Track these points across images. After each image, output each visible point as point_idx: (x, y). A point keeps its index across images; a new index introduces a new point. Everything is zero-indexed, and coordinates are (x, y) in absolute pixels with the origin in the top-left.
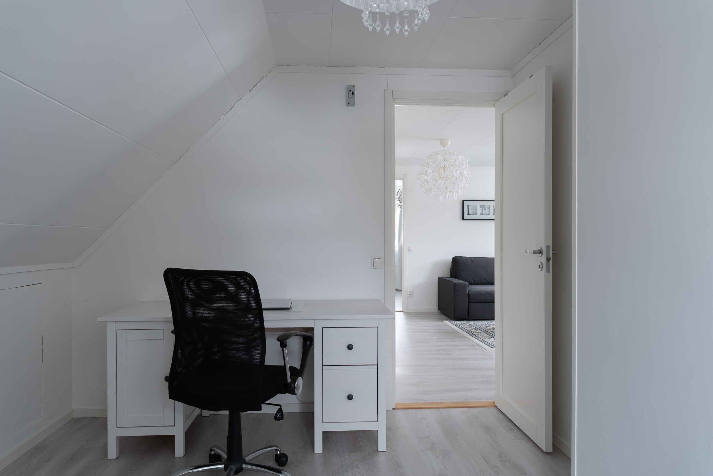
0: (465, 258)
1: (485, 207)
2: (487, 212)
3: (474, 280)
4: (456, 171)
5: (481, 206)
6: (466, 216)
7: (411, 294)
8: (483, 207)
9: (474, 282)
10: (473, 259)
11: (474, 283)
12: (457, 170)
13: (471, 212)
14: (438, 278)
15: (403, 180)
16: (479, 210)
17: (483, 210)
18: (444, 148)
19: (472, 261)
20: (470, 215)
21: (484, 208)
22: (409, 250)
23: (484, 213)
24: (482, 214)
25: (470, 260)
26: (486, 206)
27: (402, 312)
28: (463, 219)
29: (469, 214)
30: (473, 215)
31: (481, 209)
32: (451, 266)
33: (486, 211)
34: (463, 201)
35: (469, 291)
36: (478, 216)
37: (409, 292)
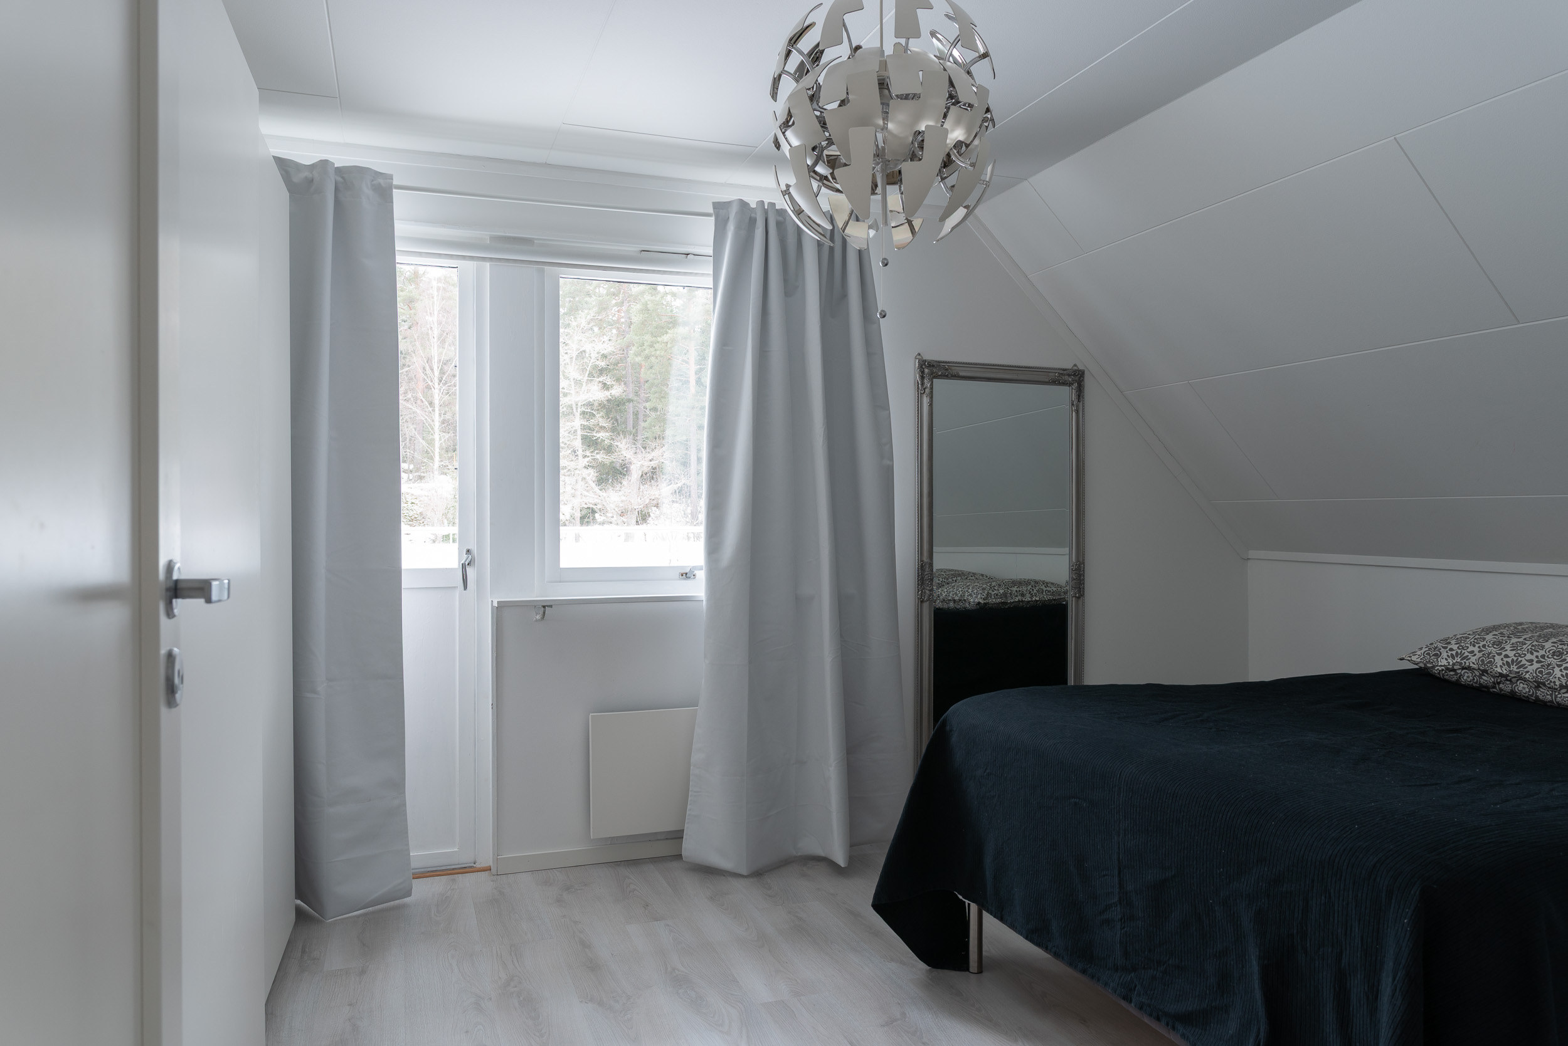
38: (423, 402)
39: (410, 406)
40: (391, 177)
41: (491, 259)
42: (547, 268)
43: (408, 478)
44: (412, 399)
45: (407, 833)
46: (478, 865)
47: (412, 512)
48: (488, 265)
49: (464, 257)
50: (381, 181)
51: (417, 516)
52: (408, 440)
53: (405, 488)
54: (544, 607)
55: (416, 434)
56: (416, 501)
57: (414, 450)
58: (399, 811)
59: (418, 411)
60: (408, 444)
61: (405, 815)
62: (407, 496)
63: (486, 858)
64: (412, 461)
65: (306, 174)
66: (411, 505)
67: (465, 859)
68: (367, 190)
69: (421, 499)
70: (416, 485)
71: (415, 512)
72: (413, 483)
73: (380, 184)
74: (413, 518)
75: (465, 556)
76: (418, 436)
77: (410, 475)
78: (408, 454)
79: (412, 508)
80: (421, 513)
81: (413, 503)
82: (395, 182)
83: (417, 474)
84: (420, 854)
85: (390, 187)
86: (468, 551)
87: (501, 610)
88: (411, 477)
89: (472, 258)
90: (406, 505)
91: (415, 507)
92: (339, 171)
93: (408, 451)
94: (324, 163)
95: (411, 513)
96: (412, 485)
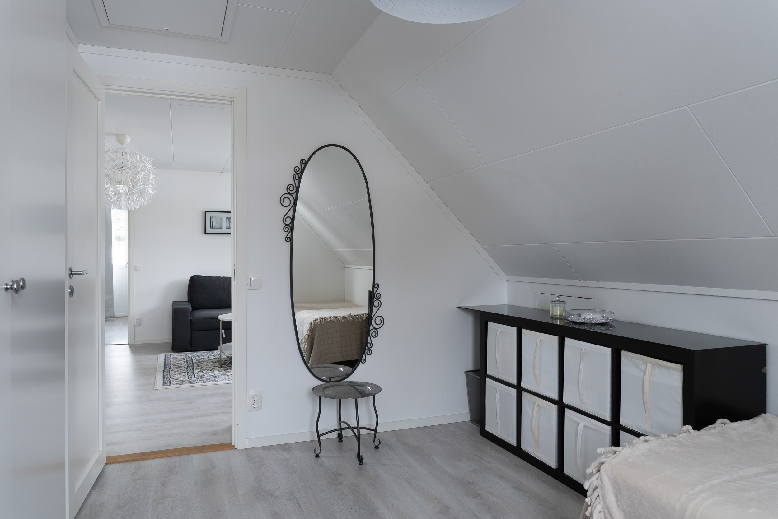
0: (205, 278)
5: (227, 218)
6: (209, 230)
7: (139, 323)
9: (213, 306)
10: (214, 278)
11: (211, 307)
13: (215, 224)
14: (173, 302)
16: (225, 223)
17: (229, 223)
18: (122, 146)
20: (214, 228)
22: (136, 270)
24: (228, 228)
25: (210, 279)
27: (128, 345)
28: (206, 233)
29: (213, 227)
30: (218, 228)
31: (228, 221)
34: (206, 212)
35: (192, 317)
36: (224, 230)
37: (135, 319)
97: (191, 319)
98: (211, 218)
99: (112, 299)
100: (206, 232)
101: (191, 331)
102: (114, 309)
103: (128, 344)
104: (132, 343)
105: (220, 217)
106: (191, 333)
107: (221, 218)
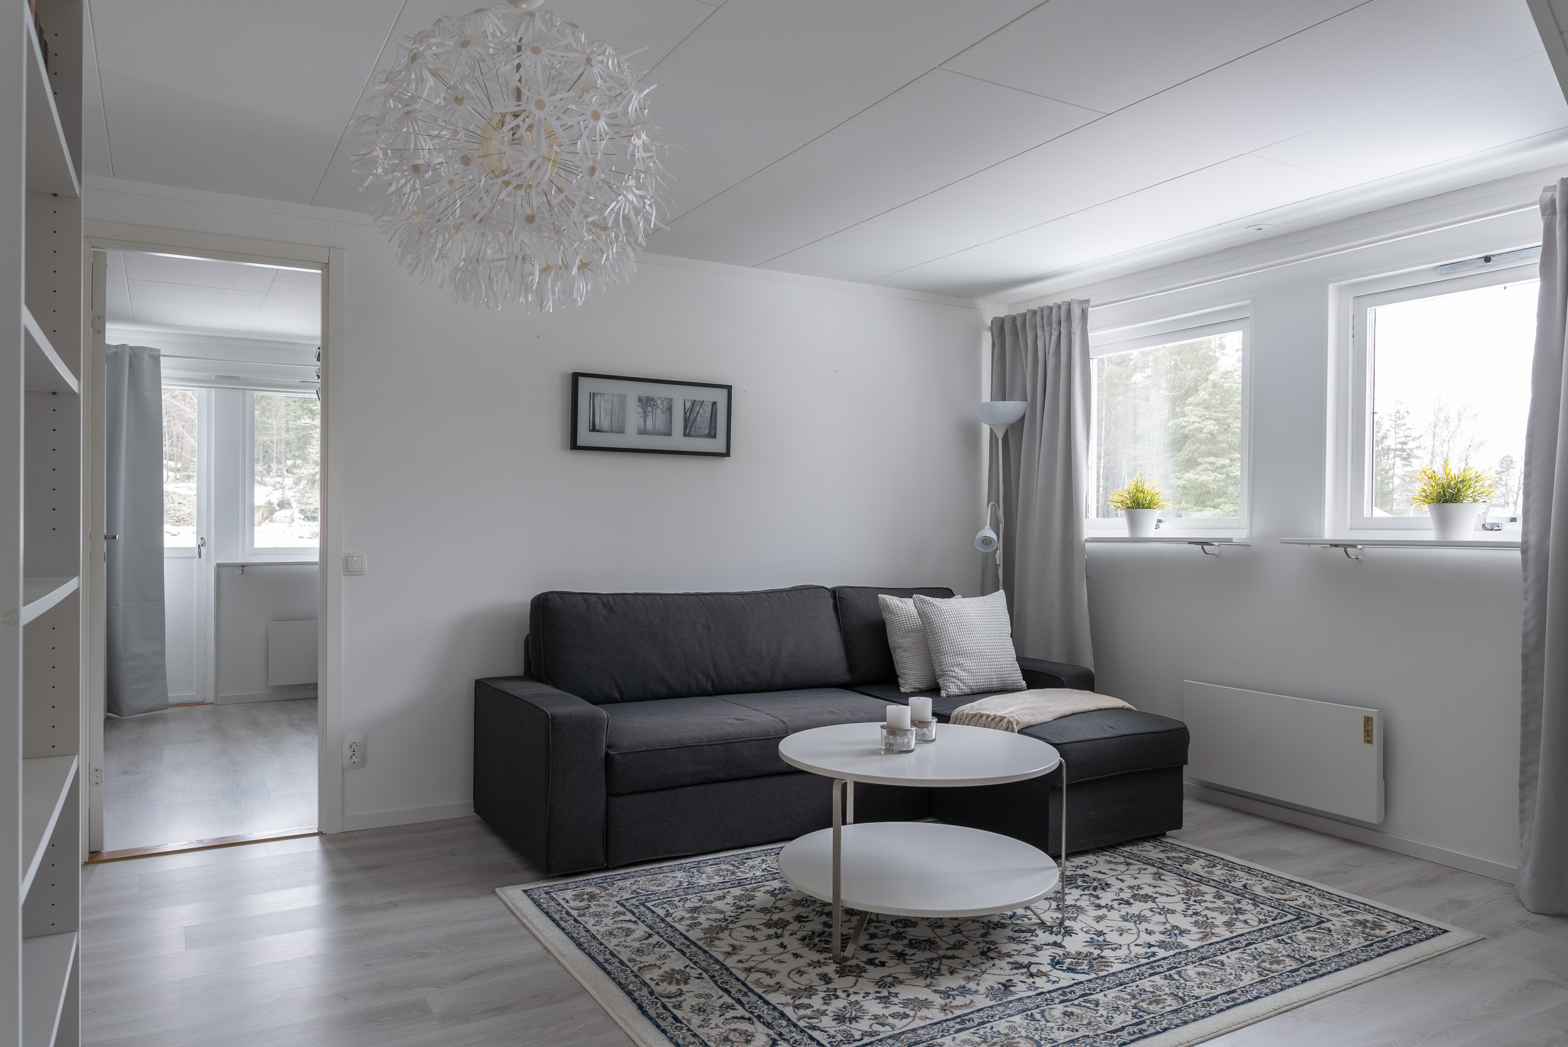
0: (586, 601)
1: (655, 406)
2: (660, 425)
3: (617, 686)
4: (592, 122)
5: (640, 400)
6: (585, 437)
7: (359, 755)
8: (646, 403)
9: (620, 692)
10: (612, 601)
11: (617, 695)
12: (596, 116)
13: (603, 421)
14: (477, 682)
15: (325, 267)
16: (633, 417)
17: (645, 417)
19: (611, 610)
20: (598, 431)
21: (649, 409)
23: (649, 425)
24: (643, 432)
25: (604, 605)
26: (659, 402)
27: (316, 838)
28: (574, 446)
29: (597, 427)
30: (612, 431)
31: (640, 410)
32: (526, 630)
33: (657, 420)
34: (576, 377)
35: (609, 747)
36: (631, 439)
38: (192, 399)
39: (178, 404)
40: (159, 350)
41: (215, 387)
42: (247, 391)
43: (176, 477)
44: (180, 397)
45: (166, 677)
46: (206, 702)
47: (178, 512)
48: (214, 390)
49: (200, 387)
50: (154, 353)
51: (184, 517)
52: (175, 438)
53: (168, 487)
54: (243, 566)
55: (184, 432)
56: (185, 502)
57: (182, 448)
58: (162, 667)
59: (187, 409)
60: (175, 442)
61: (165, 669)
62: (173, 496)
63: (210, 698)
64: (180, 458)
65: (114, 350)
66: (178, 506)
67: (199, 699)
68: (146, 358)
69: (190, 499)
70: (183, 484)
71: (182, 513)
72: (181, 482)
73: (153, 354)
74: (180, 518)
75: (200, 541)
76: (186, 434)
77: (178, 474)
78: (175, 452)
79: (180, 508)
80: (189, 514)
81: (179, 503)
82: (161, 353)
83: (185, 473)
84: (173, 696)
85: (159, 356)
86: (202, 539)
87: (219, 566)
88: (178, 477)
89: (205, 387)
90: (172, 505)
91: (183, 507)
92: (131, 348)
93: (175, 449)
94: (124, 345)
95: (178, 514)
96: (179, 485)
97: (607, 754)
98: (593, 396)
99: (162, 654)
100: (579, 444)
101: (608, 795)
102: (166, 683)
103: (319, 834)
104: (331, 830)
105: (619, 395)
106: (607, 802)
107: (623, 399)
